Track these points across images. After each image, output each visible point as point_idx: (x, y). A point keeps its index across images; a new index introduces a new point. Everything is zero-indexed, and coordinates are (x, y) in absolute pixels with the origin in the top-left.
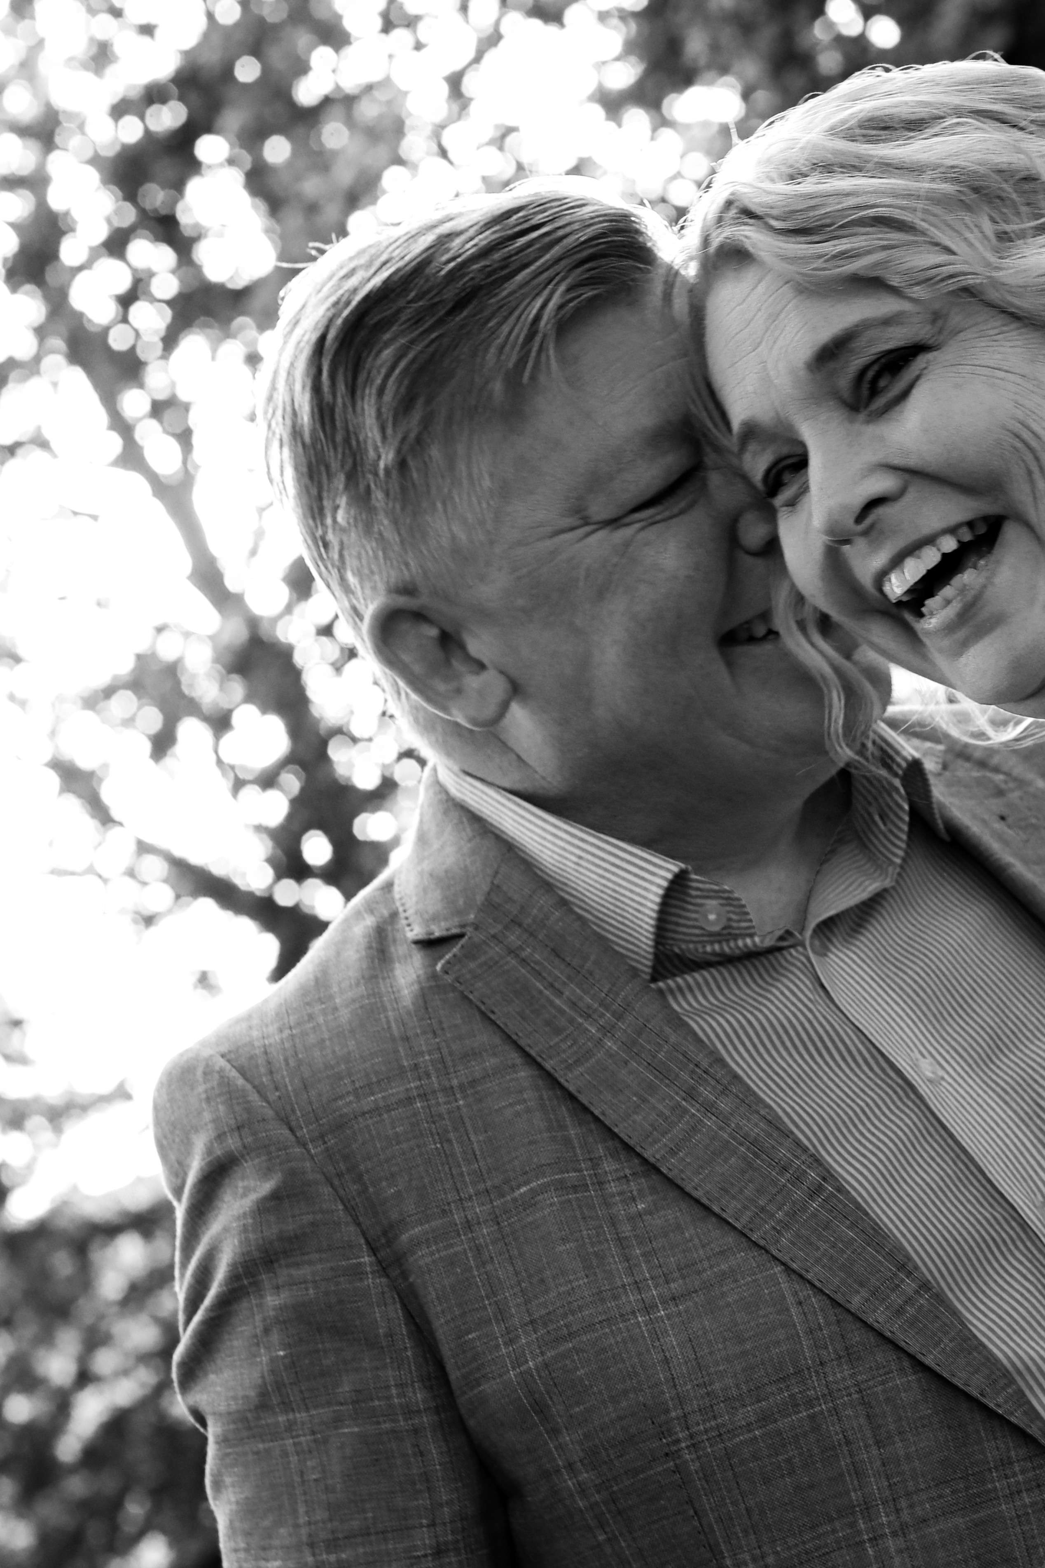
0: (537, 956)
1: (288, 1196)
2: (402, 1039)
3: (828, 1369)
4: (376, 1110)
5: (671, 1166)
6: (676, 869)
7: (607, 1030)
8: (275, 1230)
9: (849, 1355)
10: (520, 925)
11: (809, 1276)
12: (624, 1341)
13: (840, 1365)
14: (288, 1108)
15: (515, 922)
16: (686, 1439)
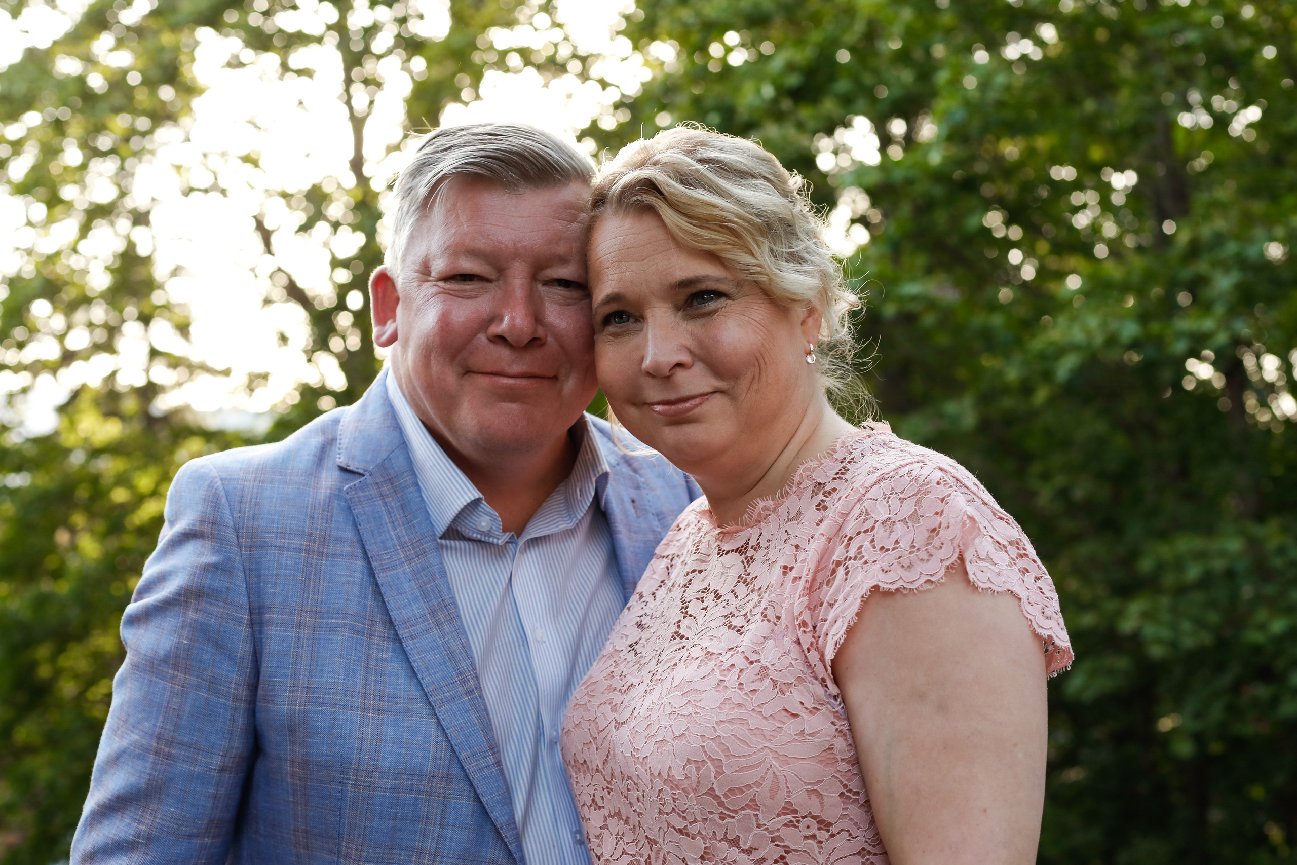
0: (393, 504)
1: (222, 569)
2: (310, 517)
3: (434, 780)
4: (281, 548)
5: (409, 645)
6: (477, 496)
7: (409, 560)
8: (208, 582)
9: (448, 778)
10: (392, 484)
11: (447, 731)
12: (347, 719)
13: (441, 781)
14: (241, 524)
15: (390, 481)
16: (352, 780)
